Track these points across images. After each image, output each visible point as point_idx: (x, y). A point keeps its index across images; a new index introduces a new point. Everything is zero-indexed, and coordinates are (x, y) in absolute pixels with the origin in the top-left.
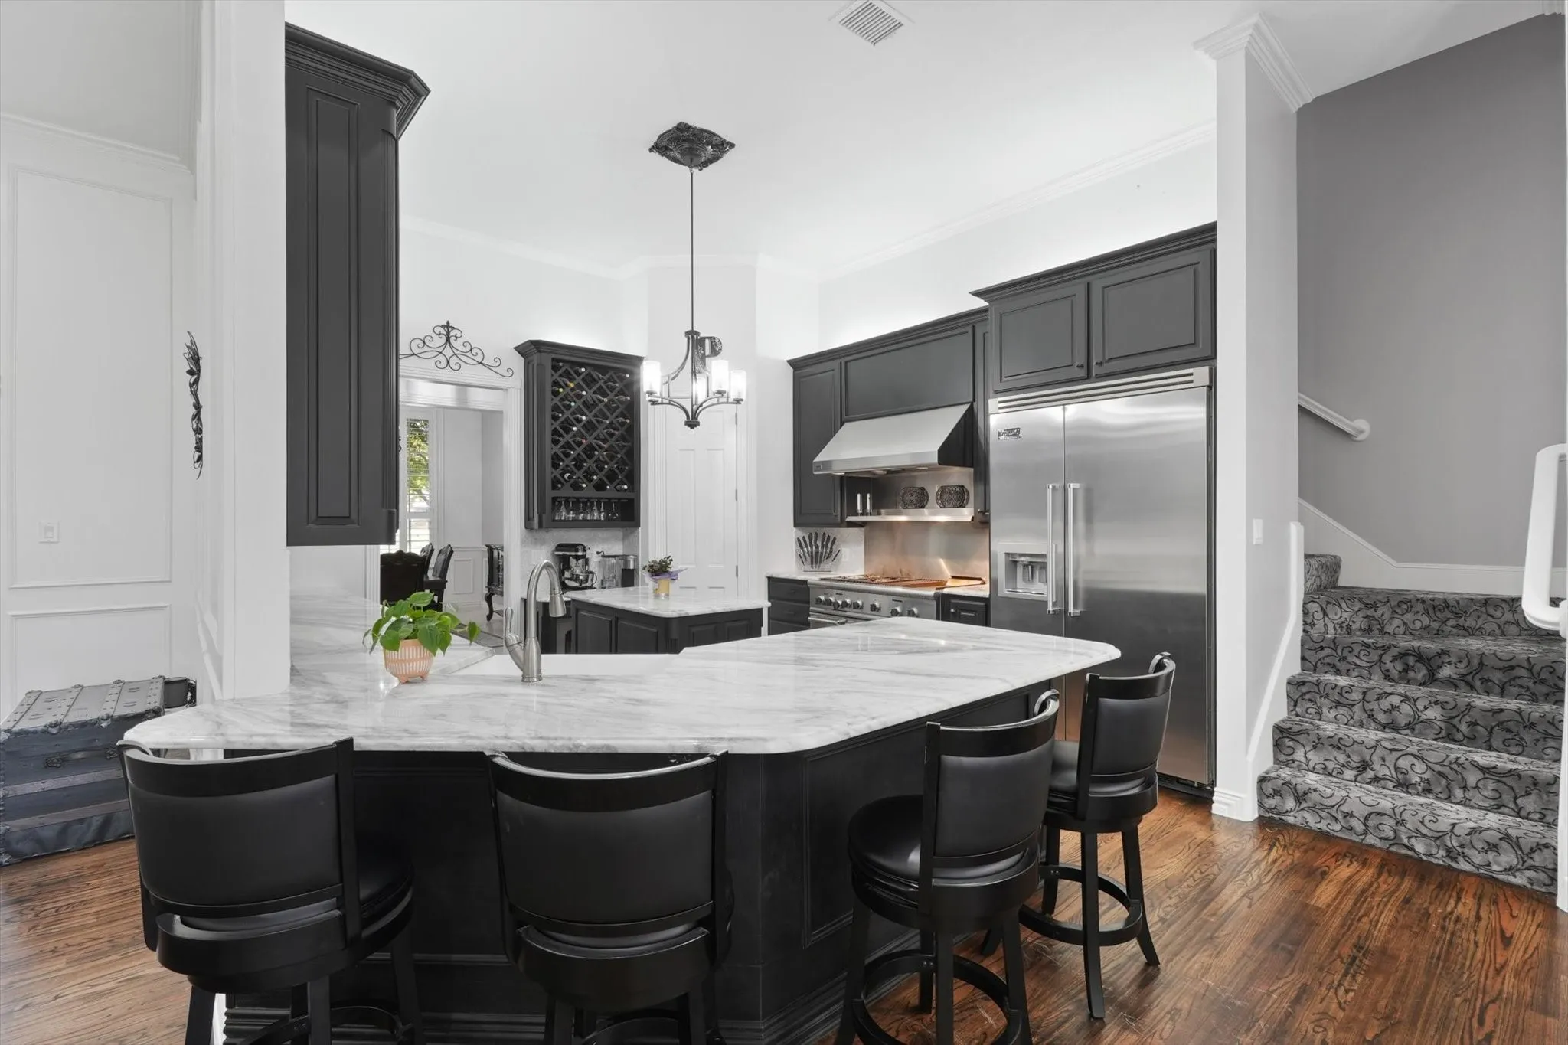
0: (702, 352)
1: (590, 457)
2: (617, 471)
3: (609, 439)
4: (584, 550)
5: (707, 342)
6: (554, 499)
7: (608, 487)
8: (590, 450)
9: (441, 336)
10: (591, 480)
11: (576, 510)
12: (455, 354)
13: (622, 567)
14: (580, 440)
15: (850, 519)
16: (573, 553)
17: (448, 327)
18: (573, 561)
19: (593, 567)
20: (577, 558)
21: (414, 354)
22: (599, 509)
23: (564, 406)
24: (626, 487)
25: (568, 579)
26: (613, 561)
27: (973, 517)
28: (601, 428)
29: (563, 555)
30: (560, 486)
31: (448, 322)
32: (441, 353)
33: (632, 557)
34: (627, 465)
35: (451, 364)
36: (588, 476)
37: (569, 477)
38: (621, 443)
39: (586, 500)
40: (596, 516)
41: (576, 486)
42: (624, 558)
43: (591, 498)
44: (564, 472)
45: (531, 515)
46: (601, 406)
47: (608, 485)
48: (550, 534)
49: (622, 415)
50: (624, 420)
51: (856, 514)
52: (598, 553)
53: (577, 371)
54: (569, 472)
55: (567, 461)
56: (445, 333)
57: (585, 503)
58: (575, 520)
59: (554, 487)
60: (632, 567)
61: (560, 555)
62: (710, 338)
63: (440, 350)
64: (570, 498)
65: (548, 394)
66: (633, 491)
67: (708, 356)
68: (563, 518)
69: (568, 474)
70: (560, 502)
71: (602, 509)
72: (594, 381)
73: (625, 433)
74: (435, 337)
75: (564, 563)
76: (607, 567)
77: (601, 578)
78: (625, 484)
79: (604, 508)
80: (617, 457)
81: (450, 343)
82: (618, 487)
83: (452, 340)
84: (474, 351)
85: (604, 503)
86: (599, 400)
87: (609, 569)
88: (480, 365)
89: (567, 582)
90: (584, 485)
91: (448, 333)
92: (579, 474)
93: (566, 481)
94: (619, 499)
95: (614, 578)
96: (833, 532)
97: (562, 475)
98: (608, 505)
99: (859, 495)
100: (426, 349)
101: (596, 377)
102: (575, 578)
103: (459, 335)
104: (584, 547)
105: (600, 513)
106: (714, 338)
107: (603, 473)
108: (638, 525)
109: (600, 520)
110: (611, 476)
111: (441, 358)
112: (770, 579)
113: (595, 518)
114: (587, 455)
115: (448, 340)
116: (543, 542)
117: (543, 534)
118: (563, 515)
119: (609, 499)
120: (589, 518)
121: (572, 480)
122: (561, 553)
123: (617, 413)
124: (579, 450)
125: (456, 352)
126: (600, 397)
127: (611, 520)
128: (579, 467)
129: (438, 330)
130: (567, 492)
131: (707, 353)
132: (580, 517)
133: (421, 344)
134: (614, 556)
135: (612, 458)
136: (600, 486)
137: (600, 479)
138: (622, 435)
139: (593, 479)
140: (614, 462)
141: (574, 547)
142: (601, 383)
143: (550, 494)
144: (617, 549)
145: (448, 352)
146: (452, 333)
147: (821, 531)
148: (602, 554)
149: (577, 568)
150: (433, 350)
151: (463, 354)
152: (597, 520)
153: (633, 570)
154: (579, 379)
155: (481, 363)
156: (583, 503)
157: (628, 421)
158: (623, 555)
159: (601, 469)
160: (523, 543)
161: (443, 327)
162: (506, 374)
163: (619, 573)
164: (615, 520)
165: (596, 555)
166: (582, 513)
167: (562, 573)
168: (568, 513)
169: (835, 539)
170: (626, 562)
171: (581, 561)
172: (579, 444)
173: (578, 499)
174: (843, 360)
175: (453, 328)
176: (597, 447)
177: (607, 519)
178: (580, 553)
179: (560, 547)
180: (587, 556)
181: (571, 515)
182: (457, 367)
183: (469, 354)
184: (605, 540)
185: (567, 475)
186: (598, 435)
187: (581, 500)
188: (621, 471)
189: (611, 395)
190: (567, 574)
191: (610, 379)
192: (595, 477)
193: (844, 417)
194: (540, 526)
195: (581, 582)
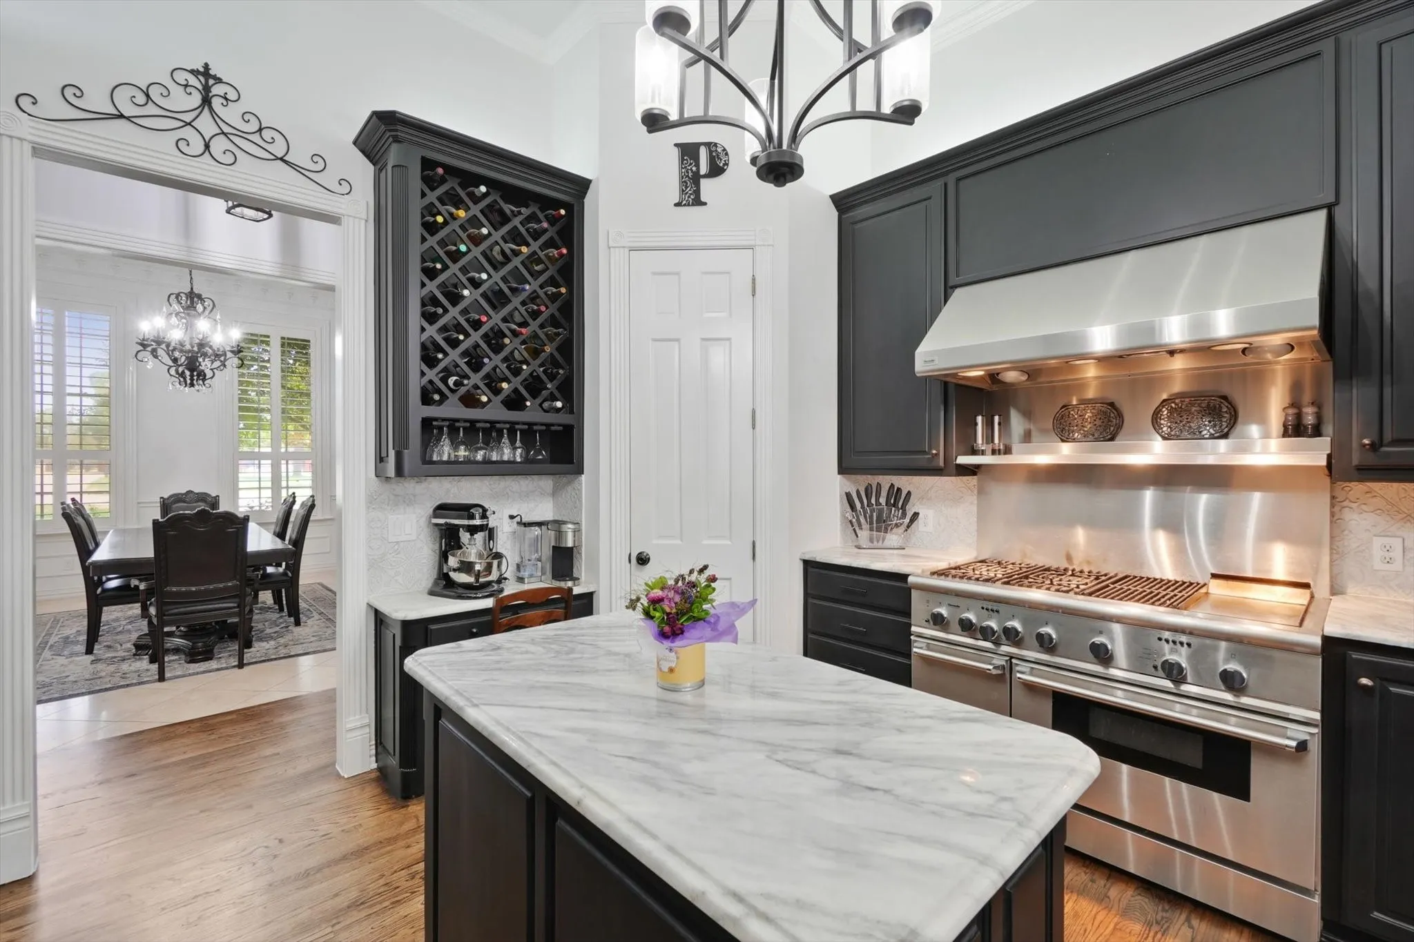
0: (694, 169)
1: (497, 349)
2: (544, 377)
3: (530, 321)
4: (484, 516)
5: (703, 153)
6: (427, 423)
7: (528, 404)
8: (495, 340)
9: (189, 90)
10: (497, 391)
11: (471, 444)
12: (223, 133)
13: (553, 544)
14: (477, 317)
15: (963, 460)
16: (466, 522)
17: (205, 73)
18: (465, 536)
19: (503, 544)
20: (473, 530)
21: (121, 116)
22: (513, 442)
23: (448, 253)
24: (559, 404)
25: (455, 570)
26: (536, 531)
27: (1329, 457)
28: (516, 301)
29: (446, 524)
30: (437, 397)
31: (206, 66)
32: (189, 124)
33: (570, 526)
34: (559, 366)
35: (212, 149)
36: (492, 383)
37: (456, 383)
38: (551, 330)
39: (488, 425)
40: (507, 454)
41: (470, 400)
42: (558, 524)
43: (498, 422)
44: (447, 373)
45: (384, 454)
46: (516, 262)
47: (527, 400)
48: (424, 485)
49: (552, 282)
50: (554, 290)
51: (974, 452)
52: (512, 517)
53: (473, 193)
54: (457, 375)
55: (454, 355)
56: (200, 87)
57: (487, 432)
58: (468, 461)
59: (426, 399)
60: (570, 544)
61: (441, 525)
62: (708, 145)
63: (188, 118)
64: (458, 420)
65: (416, 230)
66: (572, 412)
67: (705, 176)
68: (445, 458)
69: (455, 378)
70: (440, 428)
71: (518, 444)
72: (505, 220)
73: (557, 314)
74: (177, 91)
75: (449, 540)
76: (527, 542)
77: (517, 560)
78: (558, 400)
79: (521, 441)
80: (544, 351)
81: (211, 110)
82: (546, 405)
83: (216, 103)
84: (267, 134)
85: (522, 431)
86: (512, 250)
87: (530, 546)
88: (279, 161)
89: (452, 574)
90: (484, 399)
91: (207, 89)
92: (476, 378)
93: (452, 391)
94: (548, 425)
95: (539, 560)
96: (905, 482)
97: (444, 381)
98: (528, 434)
99: (979, 419)
100: (151, 109)
101: (508, 212)
102: (466, 567)
103: (232, 95)
104: (485, 510)
105: (515, 449)
106: (716, 145)
107: (520, 379)
108: (580, 471)
109: (514, 462)
110: (534, 386)
111: (187, 132)
112: (809, 565)
113: (506, 458)
114: (489, 345)
115: (206, 101)
116: (409, 501)
117: (410, 486)
118: (445, 451)
119: (530, 424)
120: (494, 458)
121: (463, 390)
122: (442, 521)
123: (542, 279)
124: (476, 337)
125: (226, 129)
126: (514, 247)
127: (533, 461)
128: (476, 366)
129: (181, 77)
130: (452, 409)
131: (704, 170)
132: (480, 456)
133: (141, 99)
134: (540, 524)
135: (535, 353)
136: (514, 402)
137: (516, 391)
138: (552, 316)
139: (501, 389)
140: (538, 361)
141: (465, 510)
142: (516, 222)
143: (418, 412)
144: (544, 510)
145: (206, 124)
146: (217, 90)
147: (886, 481)
148: (518, 519)
149: (473, 548)
150: (170, 114)
151: (243, 135)
152: (509, 462)
153: (571, 549)
154: (476, 210)
155: (281, 159)
156: (484, 430)
157: (563, 290)
158: (555, 522)
159: (517, 372)
160: (371, 501)
161: (194, 72)
162: (334, 186)
163: (547, 553)
164: (540, 462)
165: (509, 521)
166: (481, 449)
167: (444, 557)
168: (456, 448)
169: (909, 493)
170: (560, 535)
171: (479, 536)
172: (477, 325)
173: (473, 422)
174: (951, 179)
175: (219, 80)
176: (507, 332)
177: (527, 460)
178: (477, 522)
179: (442, 509)
180: (491, 525)
181: (462, 452)
182: (229, 159)
183: (256, 138)
184: (524, 496)
185: (451, 381)
186: (511, 314)
187: (478, 425)
188: (552, 378)
189: (535, 246)
190: (453, 562)
191: (532, 218)
192: (505, 385)
193: (952, 281)
194: (399, 472)
195: (478, 575)
